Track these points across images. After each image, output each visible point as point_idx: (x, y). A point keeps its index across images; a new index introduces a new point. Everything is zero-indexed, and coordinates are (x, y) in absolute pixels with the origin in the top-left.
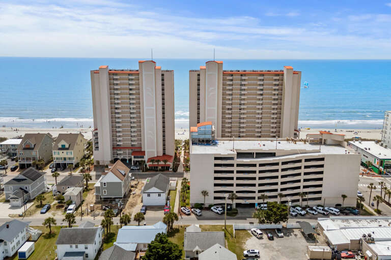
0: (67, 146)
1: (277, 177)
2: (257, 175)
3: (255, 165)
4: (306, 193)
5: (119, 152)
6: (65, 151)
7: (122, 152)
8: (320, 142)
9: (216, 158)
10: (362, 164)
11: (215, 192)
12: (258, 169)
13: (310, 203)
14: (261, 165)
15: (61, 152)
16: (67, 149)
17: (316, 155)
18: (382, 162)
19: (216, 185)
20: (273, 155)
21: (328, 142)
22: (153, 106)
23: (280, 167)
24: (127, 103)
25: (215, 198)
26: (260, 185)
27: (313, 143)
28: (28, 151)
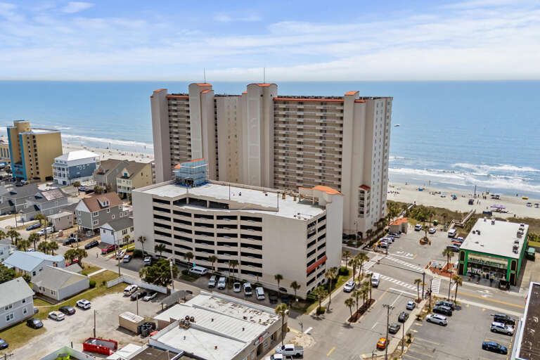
0: (128, 175)
6: (126, 181)
9: (155, 200)
11: (156, 241)
12: (193, 220)
15: (122, 180)
16: (128, 179)
17: (253, 212)
22: (199, 137)
28: (100, 176)
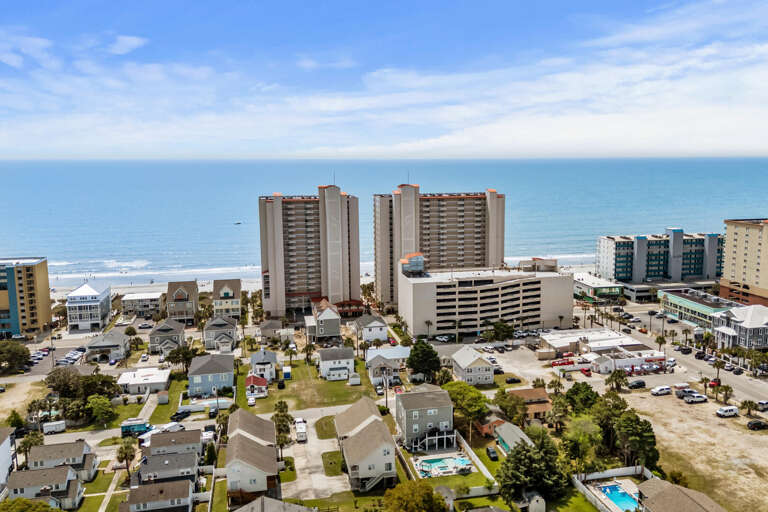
0: (231, 295)
1: (497, 303)
2: (479, 302)
3: (476, 292)
4: (526, 318)
5: (293, 300)
6: (230, 301)
7: (296, 299)
8: (534, 268)
9: (438, 287)
10: (576, 296)
11: (438, 322)
12: (479, 295)
13: (531, 327)
14: (482, 291)
15: (224, 301)
16: (233, 298)
17: (533, 279)
18: (596, 291)
19: (438, 315)
20: (491, 282)
21: (542, 268)
22: (338, 239)
23: (500, 292)
24: (302, 238)
25: (439, 328)
26: (482, 312)
27: (526, 270)
28: (181, 303)
